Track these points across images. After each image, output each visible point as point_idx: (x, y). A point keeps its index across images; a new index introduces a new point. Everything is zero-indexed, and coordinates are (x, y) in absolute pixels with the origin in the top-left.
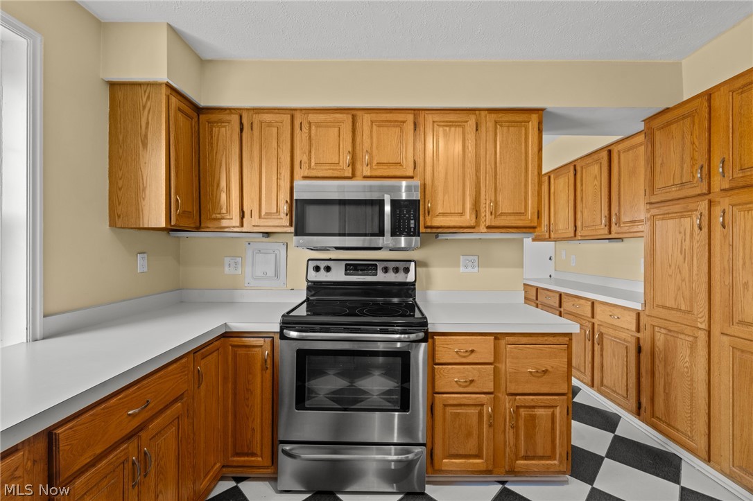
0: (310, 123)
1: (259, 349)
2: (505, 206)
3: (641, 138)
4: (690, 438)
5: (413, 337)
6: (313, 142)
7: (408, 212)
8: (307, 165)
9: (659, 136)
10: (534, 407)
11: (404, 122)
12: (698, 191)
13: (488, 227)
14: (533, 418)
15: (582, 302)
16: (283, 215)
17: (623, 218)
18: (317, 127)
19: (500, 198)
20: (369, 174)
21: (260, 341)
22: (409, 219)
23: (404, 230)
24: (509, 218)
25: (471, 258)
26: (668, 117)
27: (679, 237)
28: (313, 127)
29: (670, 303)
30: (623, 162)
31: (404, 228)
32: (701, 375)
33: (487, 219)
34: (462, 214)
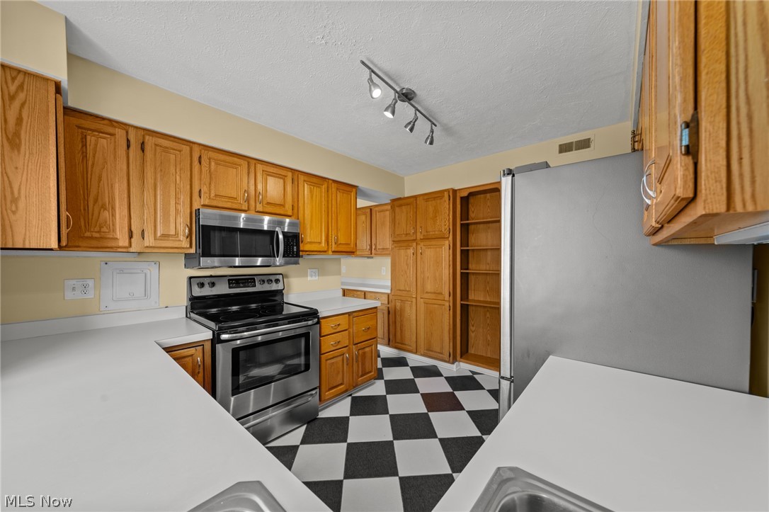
0: (210, 159)
1: (190, 358)
2: (342, 240)
3: (389, 207)
4: (410, 346)
5: (310, 323)
6: (213, 176)
7: (293, 241)
8: (207, 195)
9: (397, 209)
10: (364, 348)
11: (286, 176)
12: (412, 238)
13: (333, 252)
14: (364, 353)
15: (359, 293)
16: (182, 238)
17: (378, 247)
18: (216, 164)
19: (339, 235)
20: (261, 210)
21: (192, 351)
22: (293, 246)
23: (290, 254)
24: (343, 246)
25: (314, 270)
26: (400, 202)
27: (406, 258)
28: (213, 164)
29: (402, 288)
30: (377, 217)
31: (290, 252)
32: (414, 317)
33: (334, 247)
34: (320, 243)
